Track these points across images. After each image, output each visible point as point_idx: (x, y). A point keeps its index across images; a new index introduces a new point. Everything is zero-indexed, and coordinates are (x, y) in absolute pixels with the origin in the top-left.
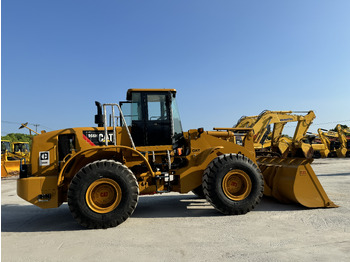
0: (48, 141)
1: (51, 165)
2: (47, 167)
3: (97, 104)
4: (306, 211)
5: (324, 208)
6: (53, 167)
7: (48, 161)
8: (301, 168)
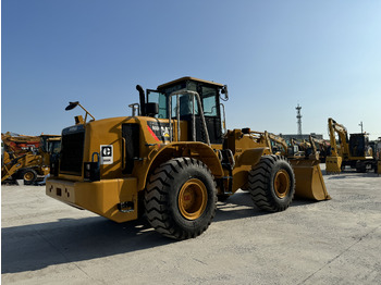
0: (111, 131)
1: (115, 163)
2: (111, 166)
3: (139, 88)
4: (316, 205)
5: (326, 200)
6: (118, 166)
7: (111, 158)
8: (315, 167)
